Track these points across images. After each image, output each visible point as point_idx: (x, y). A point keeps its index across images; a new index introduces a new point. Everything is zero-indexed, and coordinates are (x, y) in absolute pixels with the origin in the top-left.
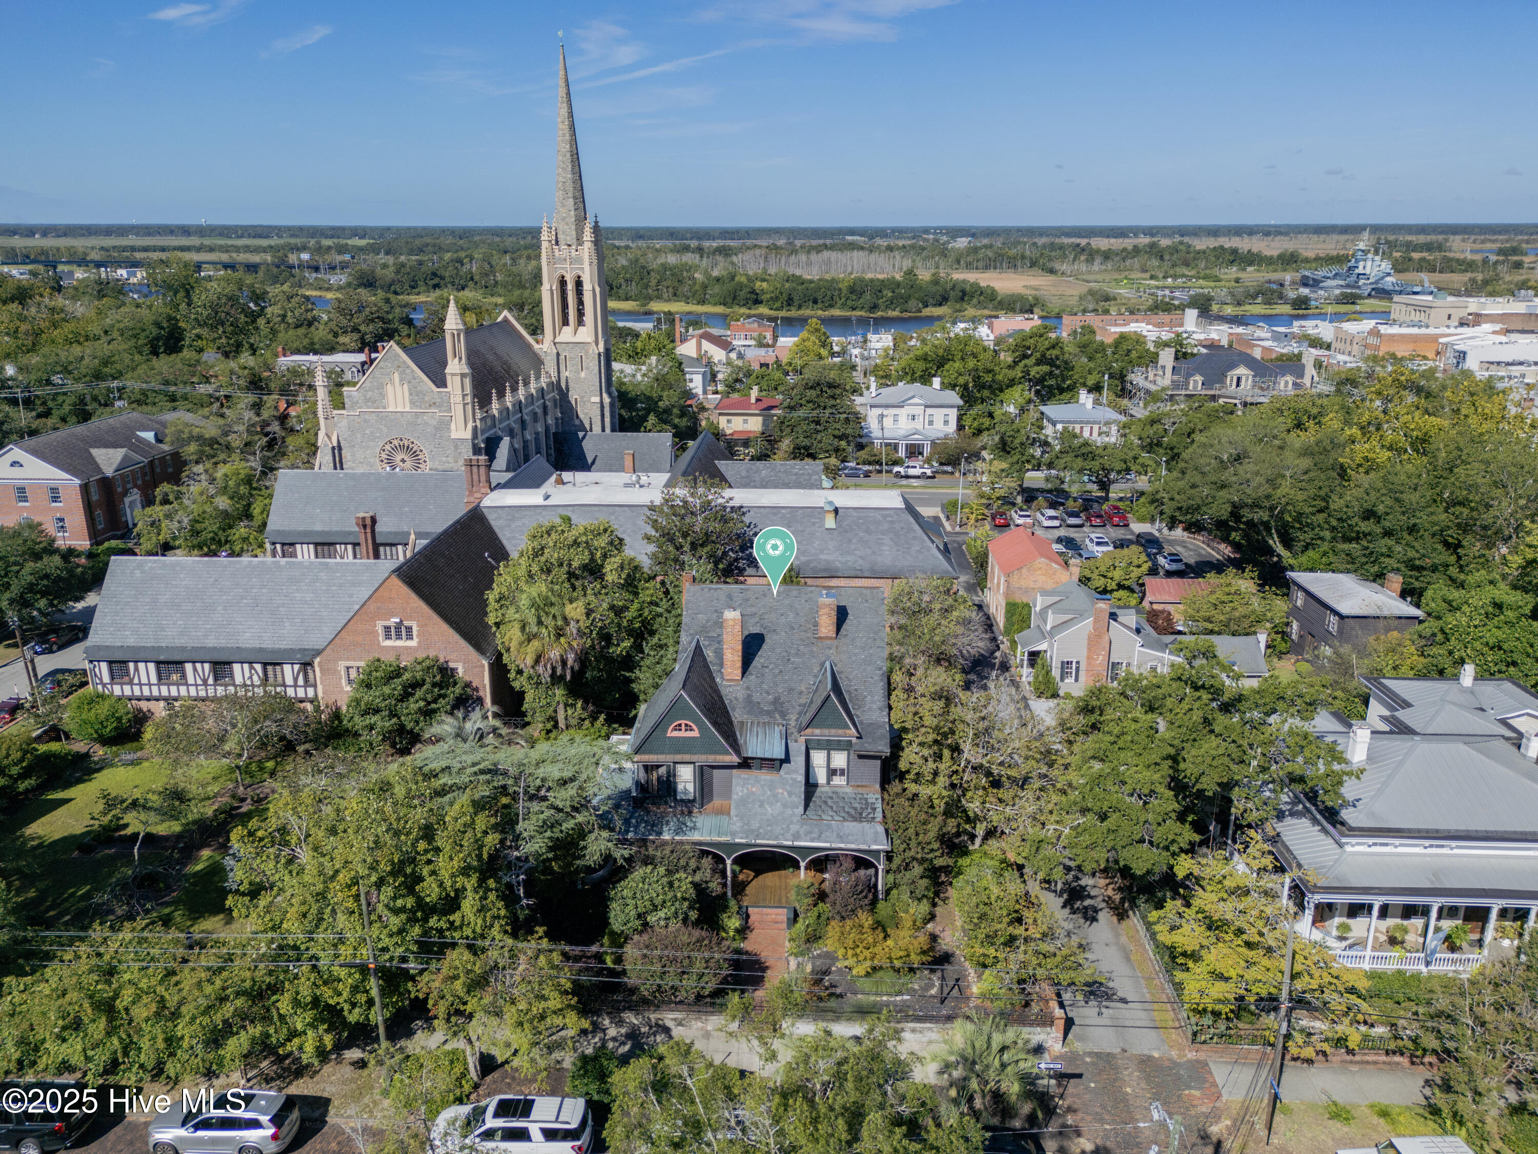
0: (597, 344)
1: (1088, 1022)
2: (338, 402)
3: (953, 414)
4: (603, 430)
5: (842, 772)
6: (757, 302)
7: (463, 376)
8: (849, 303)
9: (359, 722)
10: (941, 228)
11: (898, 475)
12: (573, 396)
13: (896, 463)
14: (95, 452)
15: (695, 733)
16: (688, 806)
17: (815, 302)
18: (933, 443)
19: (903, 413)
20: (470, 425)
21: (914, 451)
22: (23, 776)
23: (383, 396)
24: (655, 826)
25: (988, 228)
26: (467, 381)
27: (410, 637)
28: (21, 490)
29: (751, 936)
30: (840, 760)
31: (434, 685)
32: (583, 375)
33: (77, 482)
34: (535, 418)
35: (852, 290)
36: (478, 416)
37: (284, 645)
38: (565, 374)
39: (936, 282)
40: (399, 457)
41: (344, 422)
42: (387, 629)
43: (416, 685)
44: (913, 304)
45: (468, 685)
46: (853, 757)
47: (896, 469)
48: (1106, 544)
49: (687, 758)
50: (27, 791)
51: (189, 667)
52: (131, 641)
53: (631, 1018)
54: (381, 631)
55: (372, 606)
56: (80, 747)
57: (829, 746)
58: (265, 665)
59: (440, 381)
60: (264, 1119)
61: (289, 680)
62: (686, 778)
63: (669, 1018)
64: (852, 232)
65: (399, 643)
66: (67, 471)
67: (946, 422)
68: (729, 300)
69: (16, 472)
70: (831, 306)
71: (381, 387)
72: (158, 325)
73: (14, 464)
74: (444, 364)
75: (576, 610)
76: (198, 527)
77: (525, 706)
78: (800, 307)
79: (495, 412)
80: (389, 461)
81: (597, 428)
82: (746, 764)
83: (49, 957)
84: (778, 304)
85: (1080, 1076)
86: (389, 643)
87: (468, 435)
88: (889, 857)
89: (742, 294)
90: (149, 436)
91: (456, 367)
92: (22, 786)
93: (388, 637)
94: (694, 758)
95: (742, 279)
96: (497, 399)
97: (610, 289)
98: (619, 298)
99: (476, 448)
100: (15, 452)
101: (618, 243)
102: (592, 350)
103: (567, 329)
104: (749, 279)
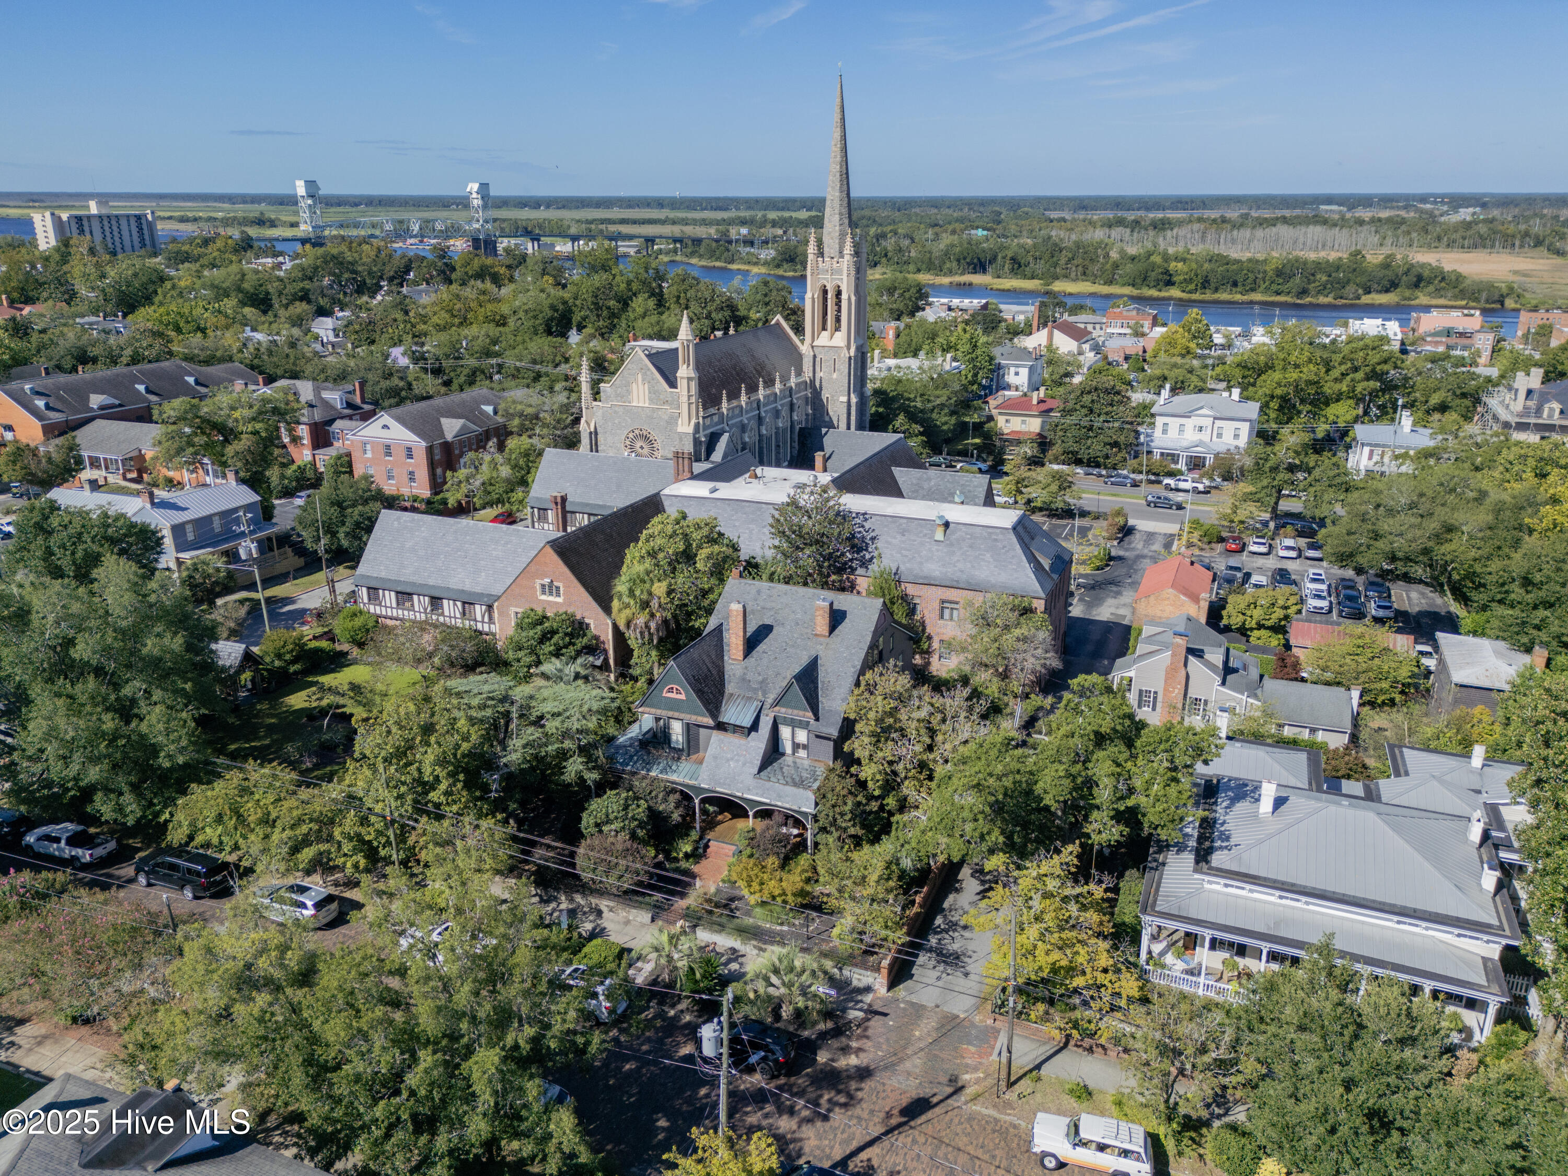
1: (925, 980)
2: (596, 395)
3: (1245, 429)
4: (849, 428)
5: (805, 747)
6: (1170, 283)
7: (689, 379)
8: (1274, 287)
9: (511, 655)
10: (1443, 196)
11: (1168, 487)
12: (825, 395)
13: (1171, 474)
14: (444, 421)
15: (682, 697)
16: (677, 755)
17: (1235, 284)
18: (1217, 455)
19: (1190, 423)
20: (694, 421)
21: (1196, 464)
22: (294, 662)
23: (629, 392)
24: (648, 765)
25: (1506, 196)
26: (693, 385)
27: (558, 595)
28: (388, 447)
29: (704, 862)
30: (802, 736)
31: (566, 634)
32: (835, 376)
33: (424, 444)
34: (777, 414)
35: (1279, 273)
36: (701, 414)
37: (478, 589)
38: (819, 374)
39: (1386, 265)
40: (639, 444)
41: (600, 413)
42: (543, 586)
43: (553, 632)
44: (1350, 290)
45: (597, 638)
46: (812, 736)
47: (1167, 481)
48: (1321, 581)
49: (676, 715)
50: (295, 673)
51: (415, 597)
52: (383, 575)
53: (578, 898)
54: (538, 587)
55: (533, 568)
56: (345, 647)
57: (795, 724)
58: (464, 603)
59: (672, 384)
60: (309, 903)
61: (479, 618)
62: (677, 730)
63: (604, 904)
64: (1329, 200)
65: (551, 598)
66: (418, 435)
67: (1236, 436)
68: (1138, 281)
69: (385, 433)
70: (1253, 290)
71: (628, 385)
72: (553, 308)
73: (385, 427)
74: (677, 368)
75: (660, 589)
76: (490, 488)
77: (632, 662)
78: (1216, 290)
79: (725, 411)
80: (632, 448)
81: (843, 425)
82: (721, 727)
83: (219, 776)
84: (1192, 287)
85: (885, 1015)
86: (543, 597)
87: (690, 429)
88: (815, 818)
90: (489, 409)
91: (685, 372)
92: (293, 669)
93: (544, 593)
94: (682, 716)
95: (1157, 259)
96: (729, 400)
97: (1017, 267)
98: (1025, 277)
99: (697, 442)
100: (385, 418)
101: (1054, 215)
102: (845, 354)
103: (825, 334)
104: (1166, 258)
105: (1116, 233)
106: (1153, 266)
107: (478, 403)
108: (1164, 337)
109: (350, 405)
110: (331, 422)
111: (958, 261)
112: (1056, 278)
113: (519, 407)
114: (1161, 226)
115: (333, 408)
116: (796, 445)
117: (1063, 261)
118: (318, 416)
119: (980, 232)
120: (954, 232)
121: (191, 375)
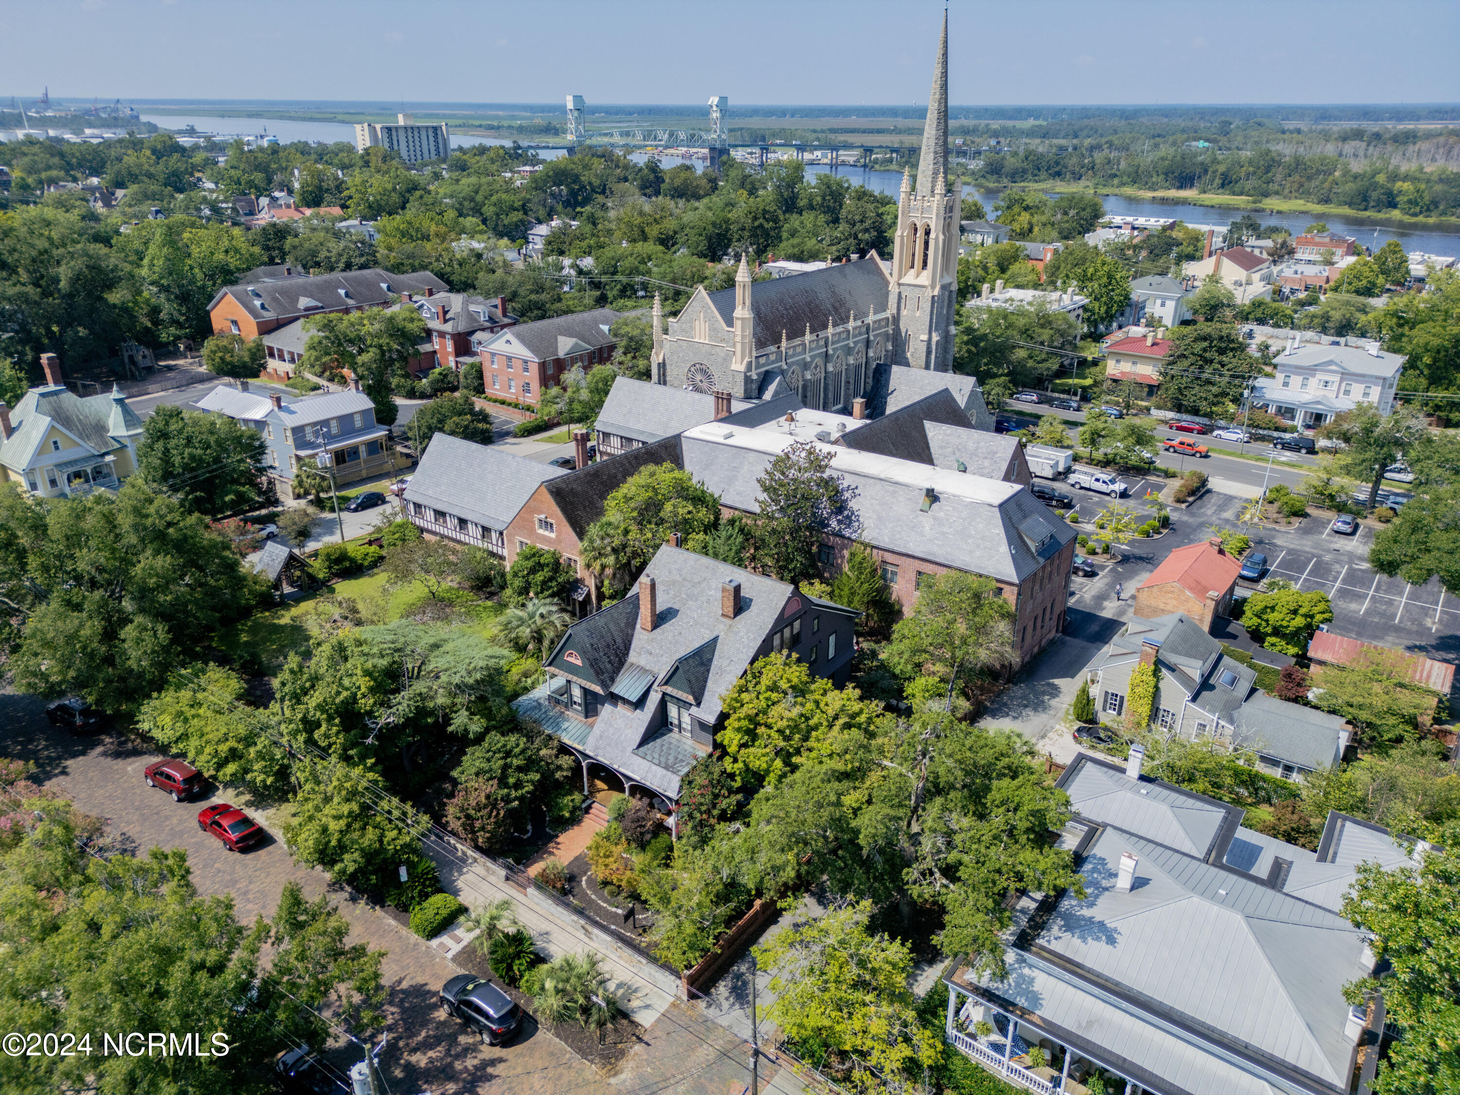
0: (933, 287)
2: (665, 329)
4: (927, 368)
7: (745, 319)
12: (908, 332)
14: (558, 339)
18: (1338, 414)
19: (1315, 377)
21: (1316, 420)
23: (693, 328)
26: (748, 325)
27: (551, 531)
28: (510, 360)
32: (918, 314)
33: (538, 360)
34: (848, 351)
36: (754, 354)
37: (493, 518)
40: (698, 379)
41: (668, 346)
42: (541, 520)
43: (543, 566)
51: (448, 517)
52: (425, 497)
54: (537, 521)
55: (533, 503)
58: (483, 527)
61: (494, 542)
65: (546, 534)
66: (534, 352)
67: (1366, 395)
69: (508, 348)
71: (691, 322)
73: (508, 341)
79: (784, 349)
80: (692, 382)
81: (921, 364)
86: (540, 532)
89: (1374, 195)
90: (605, 328)
91: (741, 312)
93: (541, 527)
95: (1381, 178)
96: (789, 338)
97: (1227, 183)
98: (1234, 194)
99: (748, 380)
100: (508, 334)
101: (1289, 125)
102: (929, 293)
103: (912, 272)
104: (1394, 177)
105: (1349, 147)
106: (1375, 186)
107: (596, 322)
108: (1351, 268)
109: (491, 319)
110: (473, 332)
111: (1166, 174)
112: (1266, 195)
113: (628, 329)
114: (1406, 139)
115: (476, 320)
116: (870, 381)
117: (1278, 177)
118: (462, 328)
119: (1202, 144)
120: (1174, 144)
121: (385, 281)
